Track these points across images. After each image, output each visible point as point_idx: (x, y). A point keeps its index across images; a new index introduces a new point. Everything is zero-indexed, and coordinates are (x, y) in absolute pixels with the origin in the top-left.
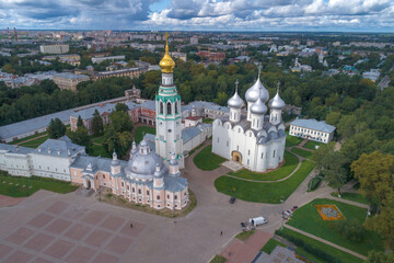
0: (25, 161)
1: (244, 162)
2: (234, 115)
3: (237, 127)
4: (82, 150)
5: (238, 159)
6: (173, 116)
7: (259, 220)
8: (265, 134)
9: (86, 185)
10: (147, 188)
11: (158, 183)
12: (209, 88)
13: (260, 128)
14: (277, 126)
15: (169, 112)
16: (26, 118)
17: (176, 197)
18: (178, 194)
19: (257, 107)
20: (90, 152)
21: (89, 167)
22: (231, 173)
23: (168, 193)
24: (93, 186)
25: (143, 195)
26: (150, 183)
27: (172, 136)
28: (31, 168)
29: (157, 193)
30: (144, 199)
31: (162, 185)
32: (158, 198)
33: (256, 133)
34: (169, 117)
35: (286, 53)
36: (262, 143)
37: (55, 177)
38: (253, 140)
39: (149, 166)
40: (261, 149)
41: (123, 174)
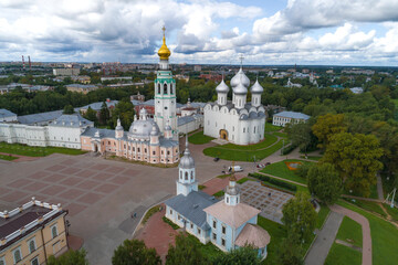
0: (42, 132)
1: (230, 138)
2: (221, 98)
3: (223, 109)
4: (92, 124)
5: (225, 137)
6: (169, 95)
7: (237, 168)
8: (245, 112)
9: (93, 150)
10: (145, 146)
11: (154, 140)
12: (206, 93)
13: (242, 107)
14: (257, 108)
15: (165, 92)
16: (42, 111)
17: (168, 153)
18: (170, 149)
19: (240, 89)
20: (97, 125)
21: (97, 134)
22: (218, 145)
23: (163, 149)
24: (99, 150)
25: (141, 153)
26: (147, 142)
27: (168, 112)
28: (47, 140)
29: (153, 148)
30: (142, 156)
31: (157, 142)
32: (154, 153)
33: (239, 111)
34: (165, 96)
35: (282, 77)
36: (244, 119)
37: (68, 146)
38: (237, 117)
39: (147, 128)
40: (244, 124)
41: (125, 137)
